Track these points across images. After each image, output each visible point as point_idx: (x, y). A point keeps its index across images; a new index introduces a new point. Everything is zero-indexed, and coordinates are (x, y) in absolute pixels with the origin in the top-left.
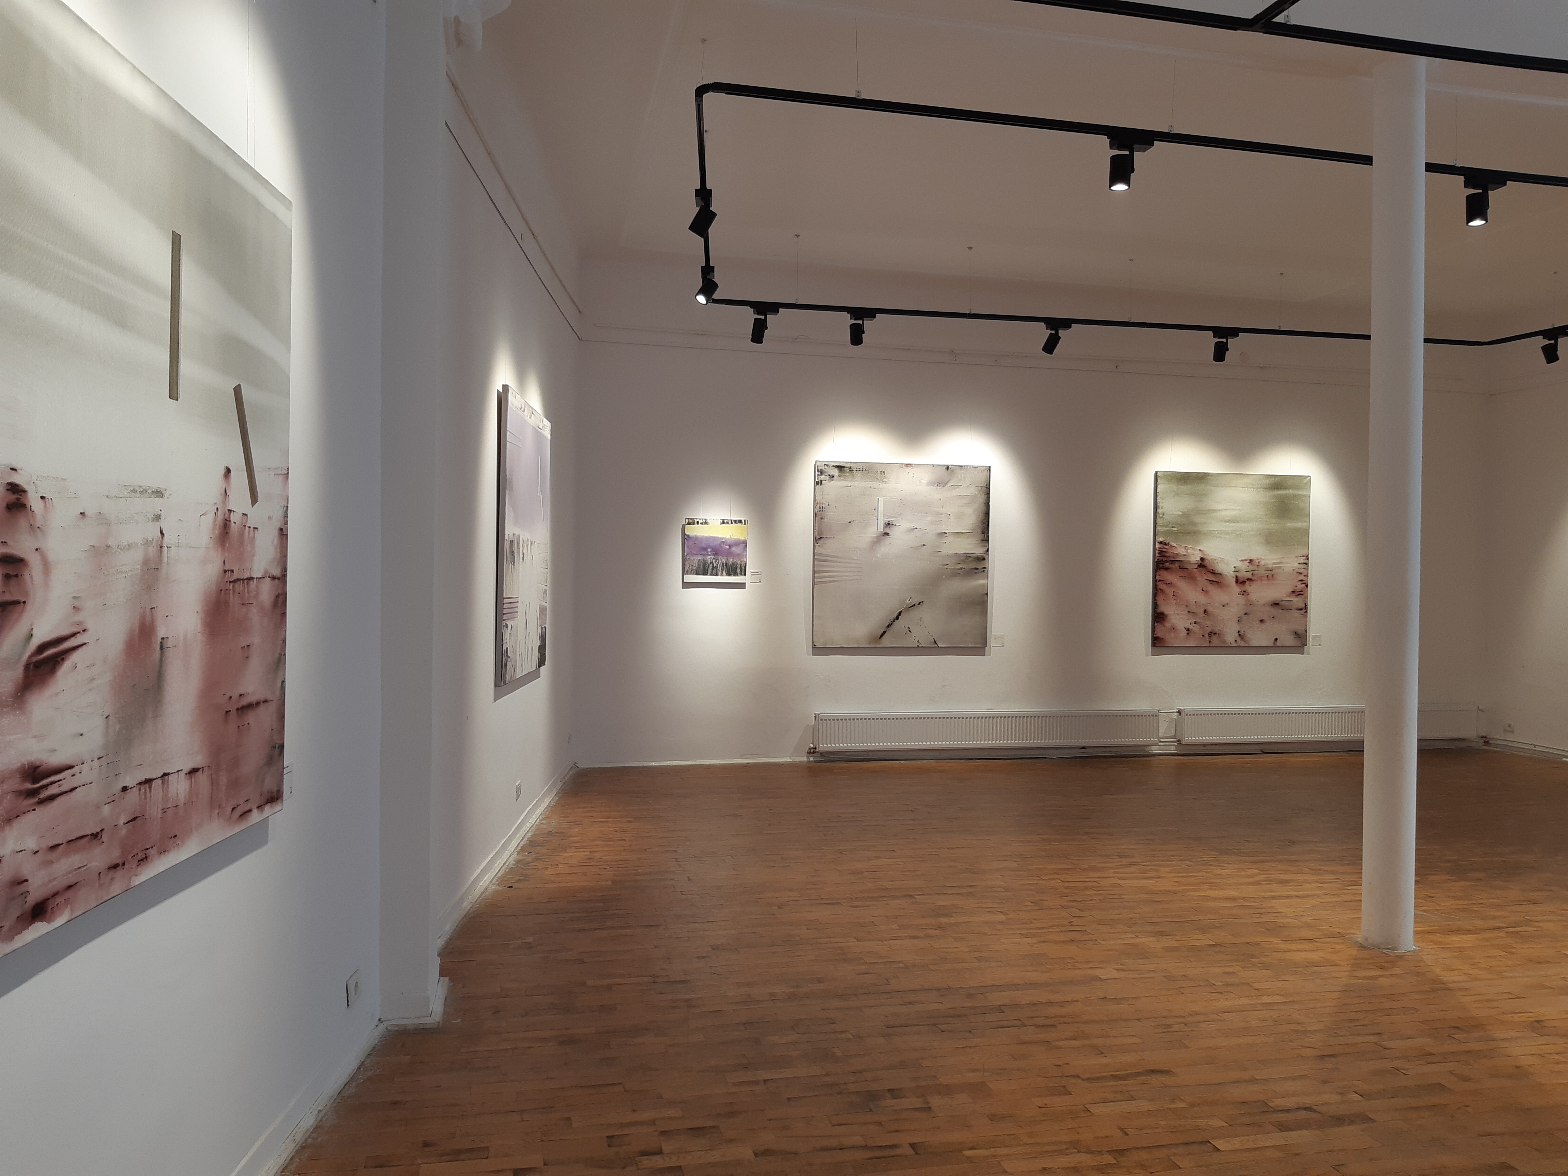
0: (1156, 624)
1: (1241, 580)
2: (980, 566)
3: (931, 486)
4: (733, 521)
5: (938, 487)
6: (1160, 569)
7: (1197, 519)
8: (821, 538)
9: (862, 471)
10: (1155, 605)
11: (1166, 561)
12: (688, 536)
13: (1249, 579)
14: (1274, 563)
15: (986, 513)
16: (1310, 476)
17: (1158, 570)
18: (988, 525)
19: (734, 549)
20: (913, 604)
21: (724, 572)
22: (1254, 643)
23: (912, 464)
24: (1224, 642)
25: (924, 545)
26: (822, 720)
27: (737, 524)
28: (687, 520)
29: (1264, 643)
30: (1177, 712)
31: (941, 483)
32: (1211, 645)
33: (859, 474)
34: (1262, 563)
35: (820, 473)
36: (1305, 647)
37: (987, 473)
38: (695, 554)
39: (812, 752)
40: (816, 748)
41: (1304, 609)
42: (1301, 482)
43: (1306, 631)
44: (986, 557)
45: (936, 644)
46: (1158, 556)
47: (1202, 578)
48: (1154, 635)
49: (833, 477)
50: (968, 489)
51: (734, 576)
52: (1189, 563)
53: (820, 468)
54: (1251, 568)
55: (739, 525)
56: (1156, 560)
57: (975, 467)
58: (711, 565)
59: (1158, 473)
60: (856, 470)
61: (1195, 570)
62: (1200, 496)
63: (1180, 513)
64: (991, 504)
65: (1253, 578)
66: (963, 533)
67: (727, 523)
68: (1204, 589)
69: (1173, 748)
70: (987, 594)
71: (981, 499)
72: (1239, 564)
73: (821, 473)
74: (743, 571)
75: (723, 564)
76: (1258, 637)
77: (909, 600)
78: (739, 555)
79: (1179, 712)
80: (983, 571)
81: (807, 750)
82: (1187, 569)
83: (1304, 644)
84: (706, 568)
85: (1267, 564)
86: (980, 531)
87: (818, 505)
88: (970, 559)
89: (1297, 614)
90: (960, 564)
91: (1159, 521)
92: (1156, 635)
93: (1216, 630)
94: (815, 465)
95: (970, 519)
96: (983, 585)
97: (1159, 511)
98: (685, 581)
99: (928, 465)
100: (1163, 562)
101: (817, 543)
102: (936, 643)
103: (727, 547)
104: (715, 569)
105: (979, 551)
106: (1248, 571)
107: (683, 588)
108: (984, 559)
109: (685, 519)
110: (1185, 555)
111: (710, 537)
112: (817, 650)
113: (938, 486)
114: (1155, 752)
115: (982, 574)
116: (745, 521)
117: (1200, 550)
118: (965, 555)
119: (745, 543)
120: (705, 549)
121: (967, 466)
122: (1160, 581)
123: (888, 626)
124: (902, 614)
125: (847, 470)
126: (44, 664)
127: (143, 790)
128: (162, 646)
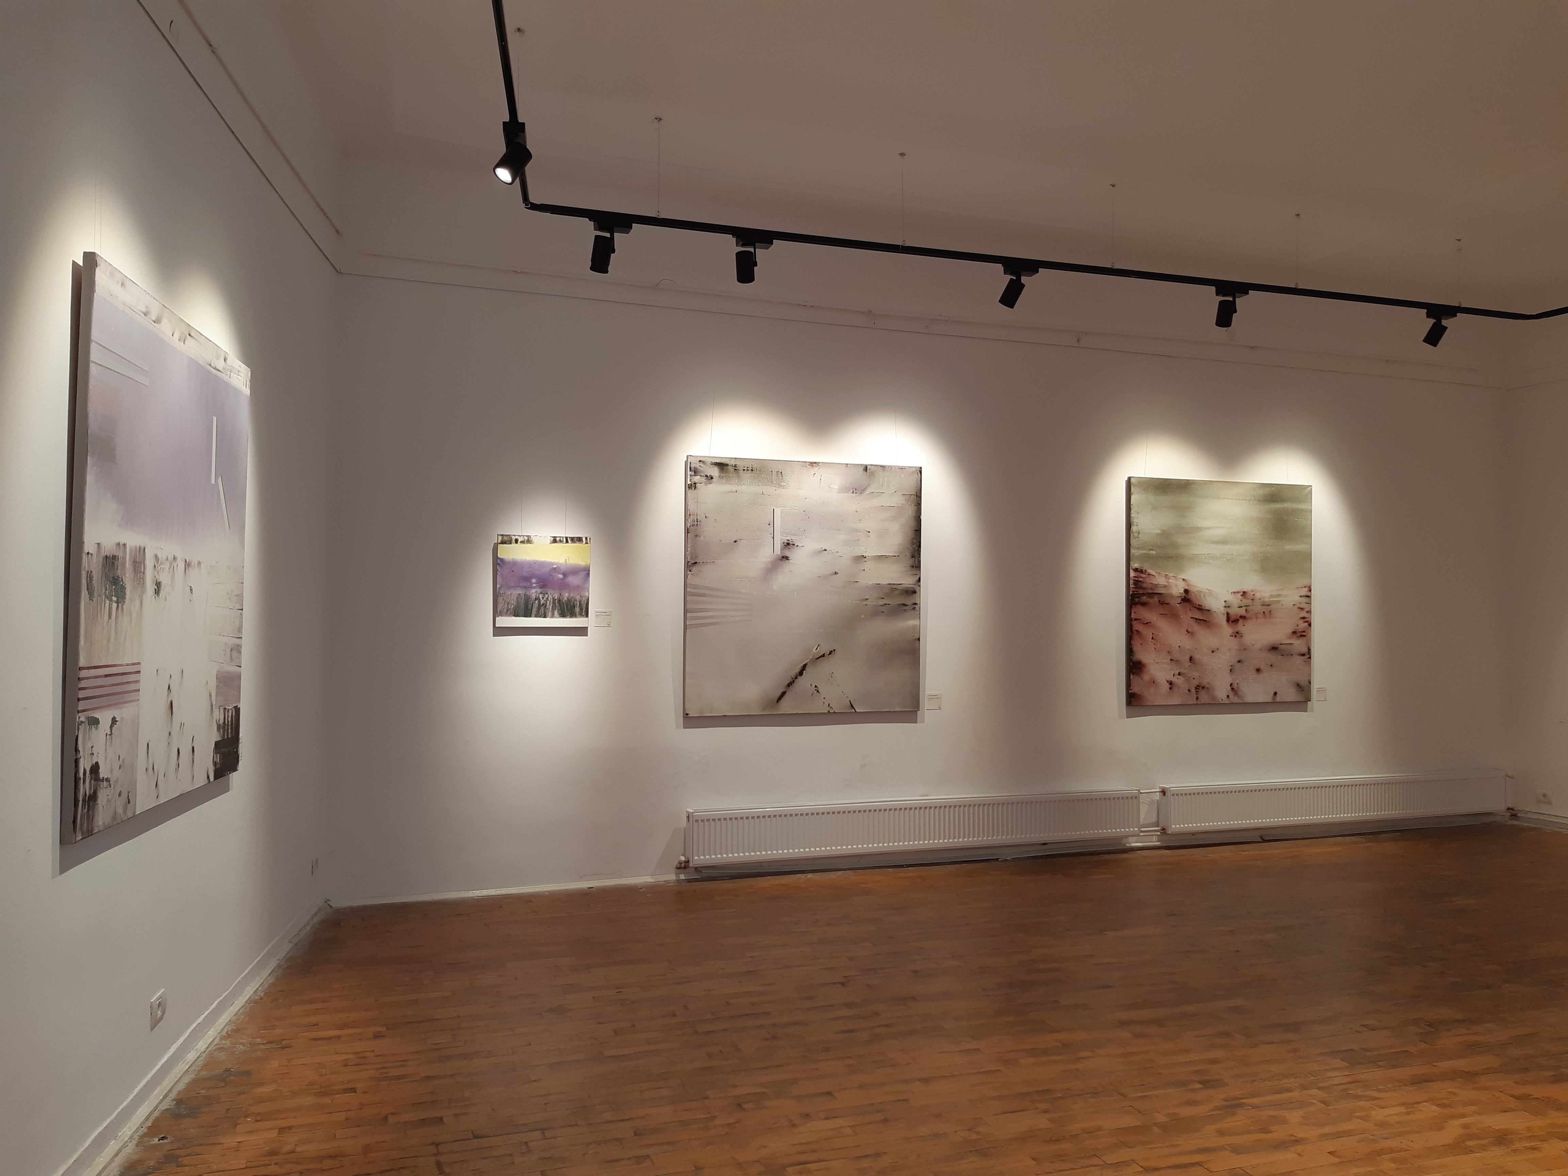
0: (1132, 677)
1: (1233, 618)
2: (909, 601)
3: (845, 493)
4: (568, 538)
5: (854, 495)
6: (1136, 604)
7: (1180, 540)
8: (696, 563)
9: (752, 470)
10: (1130, 651)
11: (1143, 594)
12: (502, 560)
13: (1243, 617)
14: (1271, 596)
15: (916, 530)
16: (1311, 486)
17: (1133, 606)
18: (920, 546)
19: (573, 580)
20: (821, 654)
21: (556, 612)
22: (1250, 699)
23: (819, 463)
24: (1214, 698)
25: (836, 573)
26: (697, 821)
27: (575, 543)
28: (500, 538)
29: (1261, 699)
30: (1160, 792)
31: (858, 490)
32: (1199, 703)
33: (747, 476)
34: (1258, 595)
35: (693, 473)
36: (1308, 702)
37: (916, 476)
38: (513, 587)
39: (683, 866)
40: (688, 862)
41: (1307, 654)
42: (1301, 493)
43: (1310, 683)
44: (917, 589)
45: (853, 708)
46: (1133, 588)
47: (1186, 616)
48: (1130, 691)
49: (712, 478)
50: (893, 497)
51: (571, 617)
52: (1171, 596)
53: (693, 466)
54: (1246, 602)
55: (578, 545)
56: (1131, 593)
57: (902, 468)
58: (537, 602)
59: (1132, 480)
60: (744, 470)
61: (1178, 605)
62: (1183, 510)
63: (1159, 532)
64: (922, 517)
65: (1248, 615)
66: (887, 557)
67: (560, 541)
68: (1189, 630)
69: (1154, 839)
70: (919, 639)
71: (910, 511)
72: (1230, 598)
73: (695, 472)
74: (584, 610)
75: (554, 600)
76: (1255, 691)
77: (817, 649)
78: (577, 588)
79: (1163, 792)
80: (914, 609)
81: (676, 863)
82: (1168, 604)
83: (1308, 699)
84: (530, 606)
85: (1264, 598)
86: (909, 555)
87: (692, 517)
88: (897, 592)
89: (1299, 660)
90: (883, 598)
91: (1133, 542)
92: (1133, 691)
93: (1205, 682)
94: (686, 462)
95: (895, 538)
96: (914, 627)
97: (1134, 528)
98: (497, 626)
99: (840, 464)
100: (1139, 595)
101: (690, 571)
102: (852, 706)
103: (561, 576)
104: (542, 608)
105: (908, 581)
106: (1241, 607)
107: (494, 636)
108: (914, 592)
109: (498, 535)
110: (1165, 586)
111: (536, 563)
112: (690, 720)
113: (853, 493)
114: (1133, 845)
115: (913, 612)
116: (586, 538)
117: (1183, 580)
118: (891, 586)
119: (586, 571)
120: (527, 579)
121: (891, 467)
122: (1136, 619)
123: (790, 685)
124: (807, 668)
125: (731, 469)
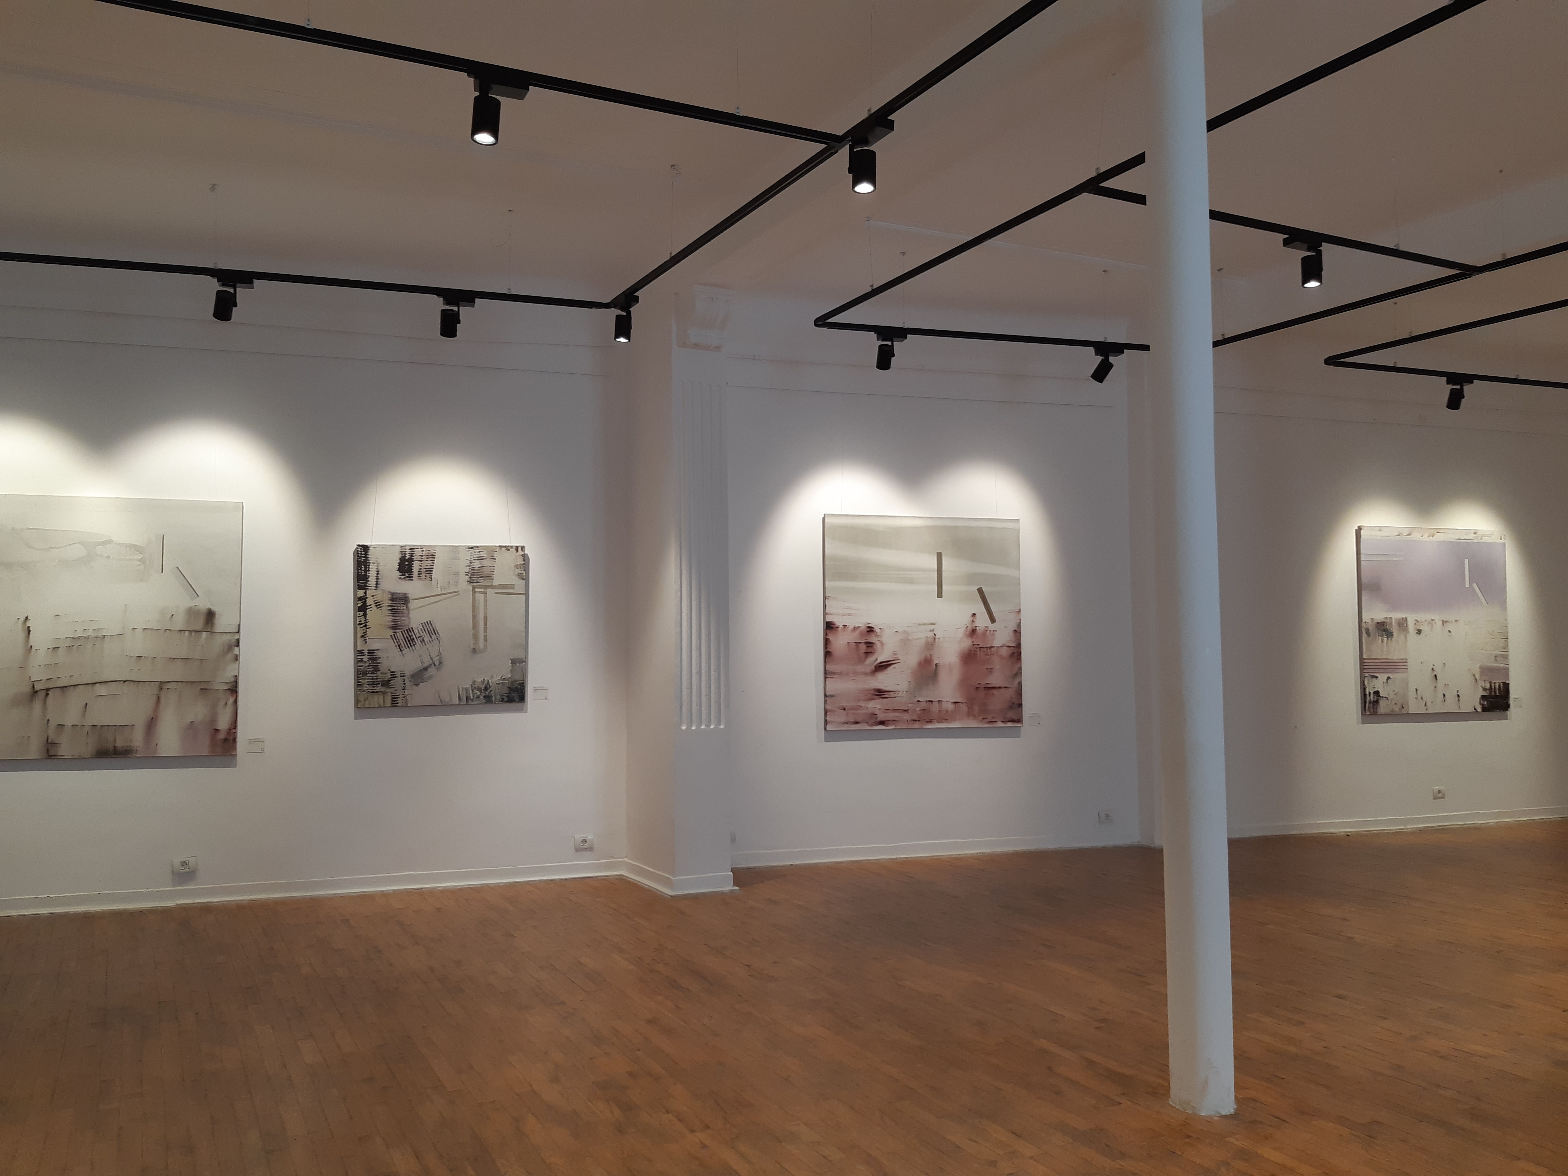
126: (883, 666)
127: (928, 703)
128: (936, 665)
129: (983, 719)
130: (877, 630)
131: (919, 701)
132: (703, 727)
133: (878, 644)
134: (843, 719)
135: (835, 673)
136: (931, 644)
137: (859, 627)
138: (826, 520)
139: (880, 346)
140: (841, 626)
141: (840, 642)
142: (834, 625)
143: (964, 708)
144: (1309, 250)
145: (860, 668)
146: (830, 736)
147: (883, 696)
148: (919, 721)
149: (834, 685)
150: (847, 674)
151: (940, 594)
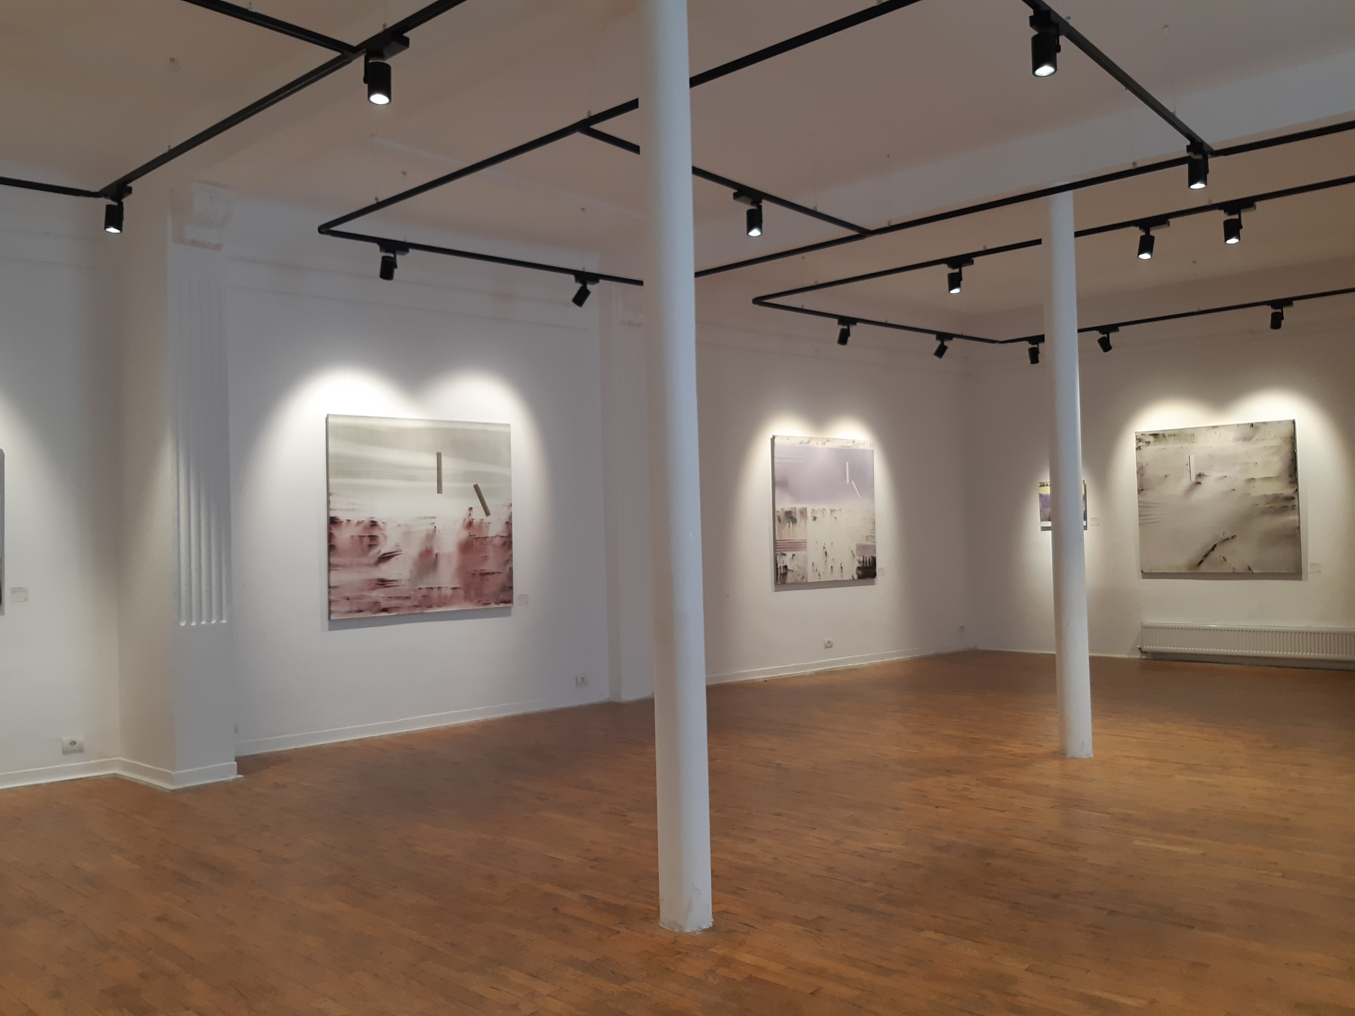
2: (1289, 504)
3: (1238, 442)
5: (1244, 442)
8: (1144, 489)
9: (1174, 435)
12: (1041, 494)
15: (1293, 460)
18: (1297, 469)
20: (1227, 538)
23: (1219, 426)
25: (1234, 490)
26: (1148, 628)
28: (1040, 484)
31: (1247, 439)
33: (1172, 438)
35: (1138, 441)
37: (1291, 426)
38: (1047, 507)
39: (1142, 651)
40: (1143, 648)
44: (1296, 496)
45: (1251, 570)
49: (1151, 442)
50: (1274, 441)
53: (1141, 437)
57: (1279, 422)
60: (1169, 436)
64: (1298, 451)
66: (1270, 478)
70: (1299, 528)
71: (1287, 448)
73: (1141, 441)
77: (1223, 535)
80: (1294, 509)
81: (1138, 650)
86: (1288, 477)
87: (1138, 465)
88: (1279, 499)
90: (1269, 503)
94: (1136, 436)
95: (1277, 465)
96: (1294, 521)
98: (1042, 526)
99: (1233, 425)
101: (1139, 494)
102: (1249, 569)
105: (1289, 492)
107: (1041, 531)
108: (1293, 498)
112: (1147, 575)
115: (1293, 511)
118: (1274, 496)
121: (1272, 422)
123: (1206, 556)
124: (1217, 547)
125: (1161, 436)
126: (386, 558)
127: (429, 590)
128: (436, 555)
129: (479, 601)
130: (380, 523)
131: (420, 588)
132: (204, 623)
133: (381, 538)
134: (347, 608)
135: (338, 566)
136: (431, 536)
137: (362, 522)
138: (330, 420)
139: (384, 258)
140: (345, 521)
141: (344, 536)
142: (338, 519)
143: (461, 593)
144: (752, 203)
145: (365, 560)
146: (334, 625)
147: (386, 585)
148: (420, 606)
149: (339, 577)
150: (351, 566)
151: (440, 490)
